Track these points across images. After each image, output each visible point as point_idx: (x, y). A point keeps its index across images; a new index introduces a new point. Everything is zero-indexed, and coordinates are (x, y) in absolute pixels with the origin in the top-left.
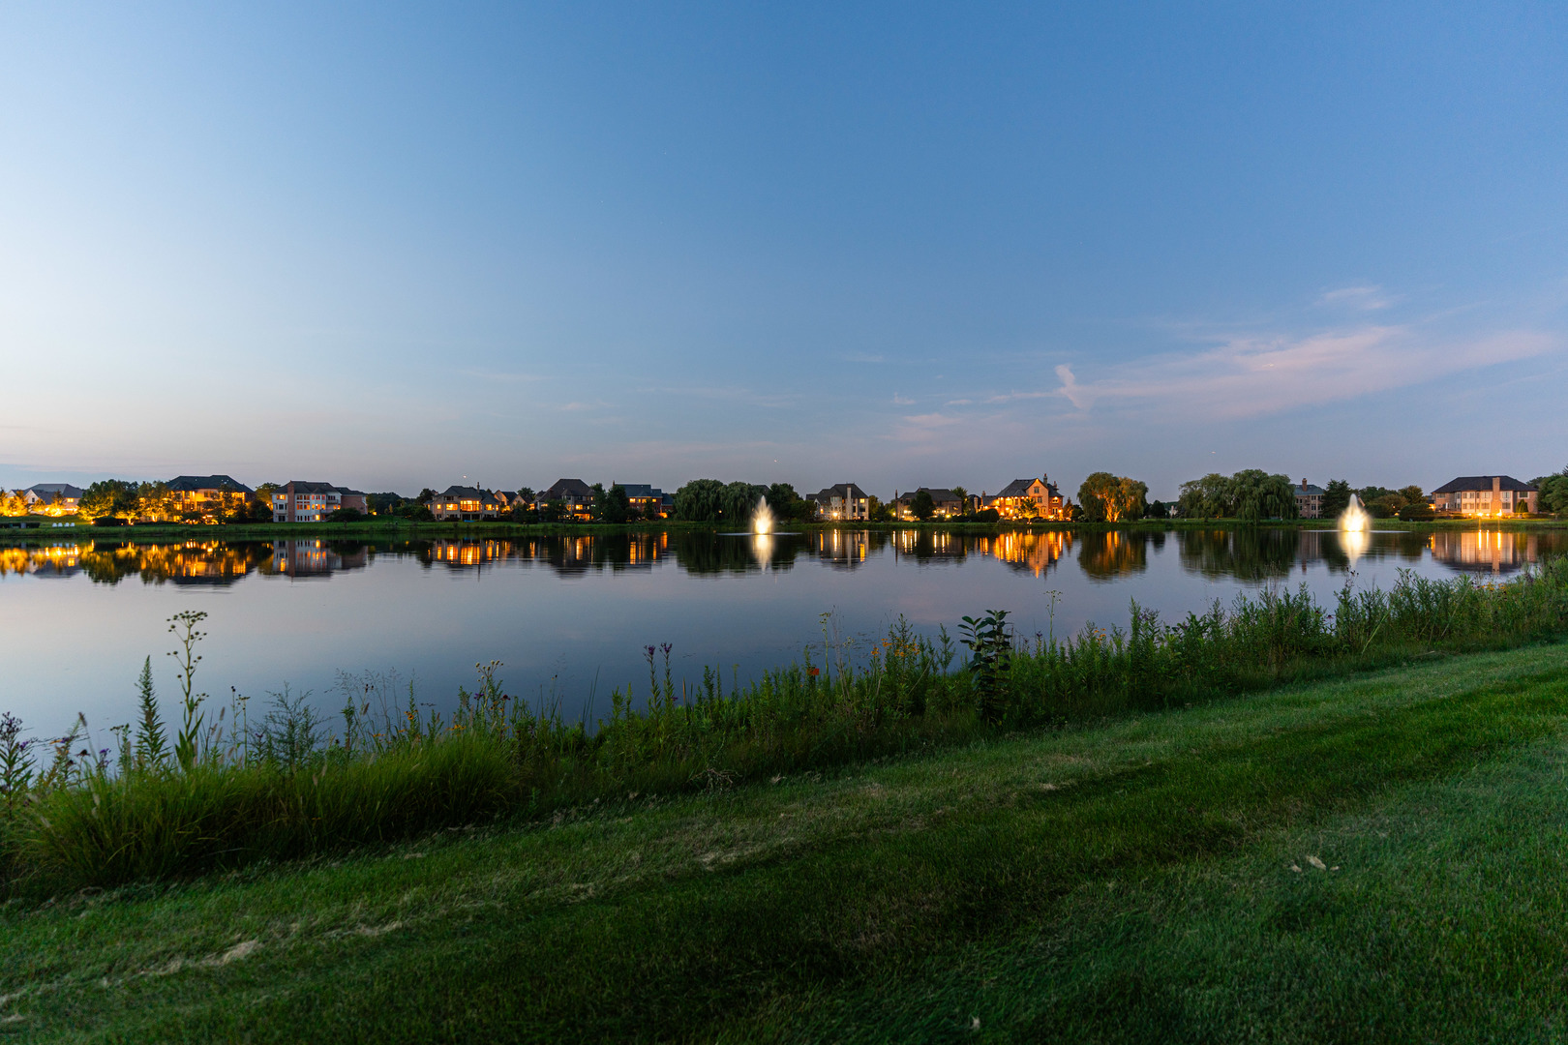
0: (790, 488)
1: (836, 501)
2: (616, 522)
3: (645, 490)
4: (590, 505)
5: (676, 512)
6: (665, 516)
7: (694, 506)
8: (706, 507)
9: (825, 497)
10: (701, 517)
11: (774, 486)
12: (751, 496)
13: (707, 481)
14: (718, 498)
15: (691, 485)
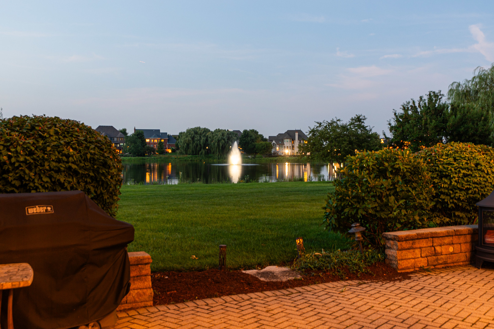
0: (256, 132)
1: (287, 143)
2: (138, 156)
3: (156, 133)
4: (119, 143)
5: (178, 149)
6: (170, 151)
7: (191, 145)
8: (199, 146)
9: (280, 139)
10: (196, 152)
11: (245, 131)
12: (229, 139)
13: (199, 128)
14: (207, 140)
15: (189, 131)
